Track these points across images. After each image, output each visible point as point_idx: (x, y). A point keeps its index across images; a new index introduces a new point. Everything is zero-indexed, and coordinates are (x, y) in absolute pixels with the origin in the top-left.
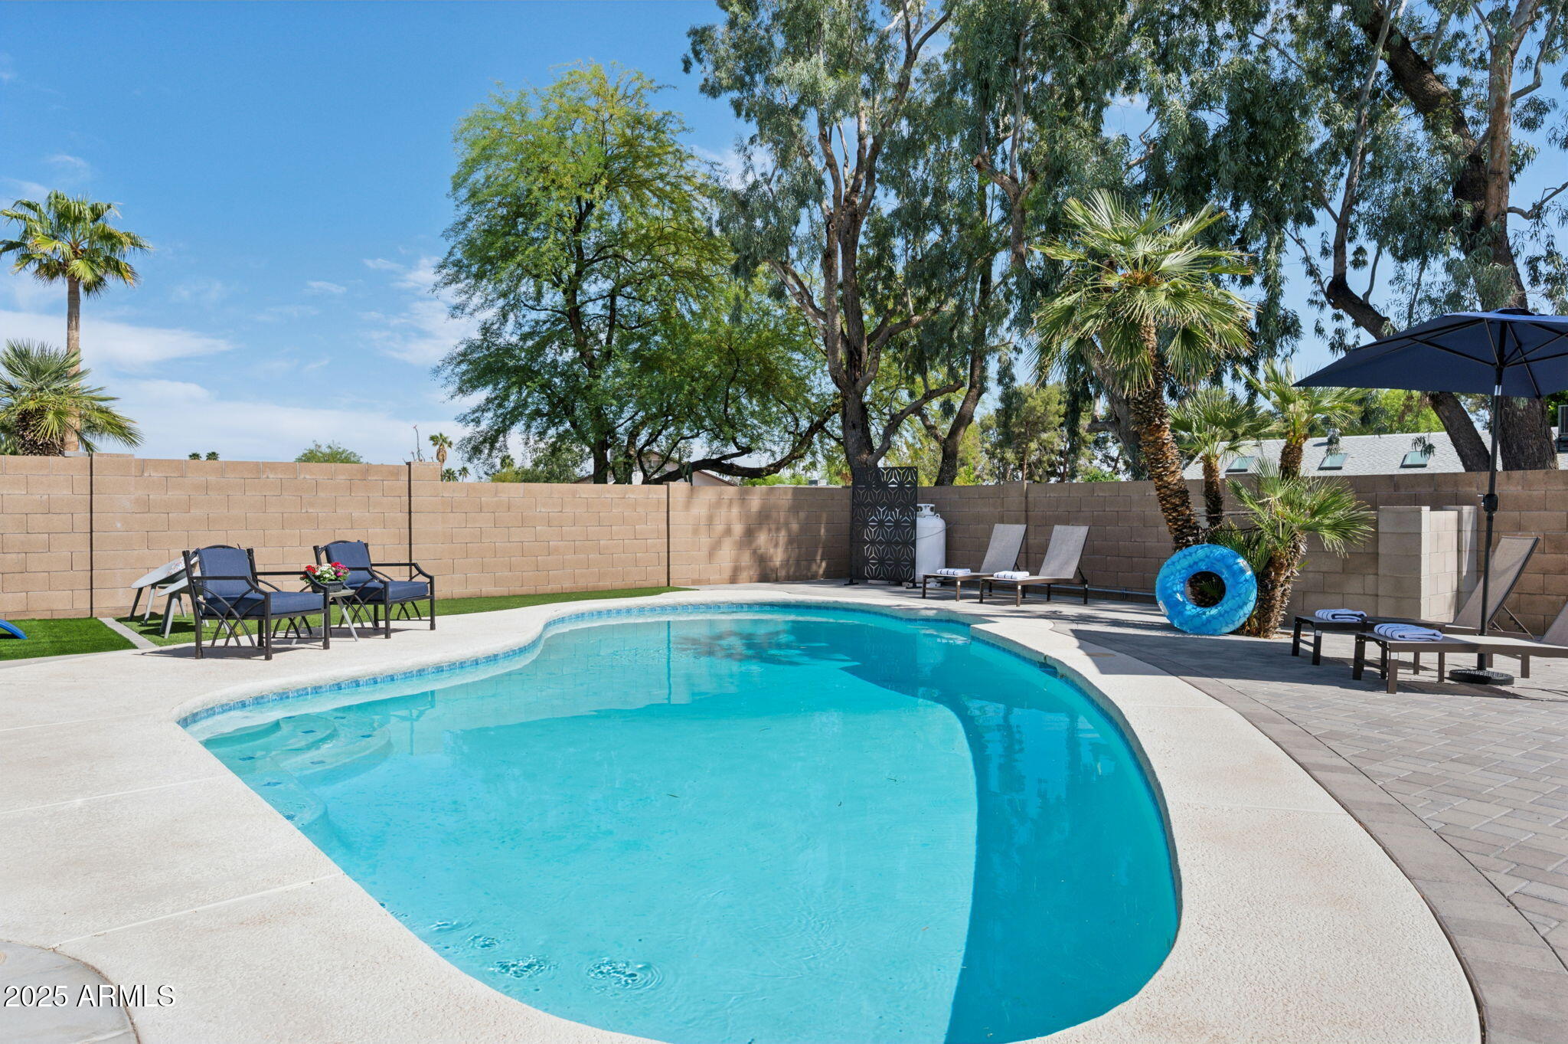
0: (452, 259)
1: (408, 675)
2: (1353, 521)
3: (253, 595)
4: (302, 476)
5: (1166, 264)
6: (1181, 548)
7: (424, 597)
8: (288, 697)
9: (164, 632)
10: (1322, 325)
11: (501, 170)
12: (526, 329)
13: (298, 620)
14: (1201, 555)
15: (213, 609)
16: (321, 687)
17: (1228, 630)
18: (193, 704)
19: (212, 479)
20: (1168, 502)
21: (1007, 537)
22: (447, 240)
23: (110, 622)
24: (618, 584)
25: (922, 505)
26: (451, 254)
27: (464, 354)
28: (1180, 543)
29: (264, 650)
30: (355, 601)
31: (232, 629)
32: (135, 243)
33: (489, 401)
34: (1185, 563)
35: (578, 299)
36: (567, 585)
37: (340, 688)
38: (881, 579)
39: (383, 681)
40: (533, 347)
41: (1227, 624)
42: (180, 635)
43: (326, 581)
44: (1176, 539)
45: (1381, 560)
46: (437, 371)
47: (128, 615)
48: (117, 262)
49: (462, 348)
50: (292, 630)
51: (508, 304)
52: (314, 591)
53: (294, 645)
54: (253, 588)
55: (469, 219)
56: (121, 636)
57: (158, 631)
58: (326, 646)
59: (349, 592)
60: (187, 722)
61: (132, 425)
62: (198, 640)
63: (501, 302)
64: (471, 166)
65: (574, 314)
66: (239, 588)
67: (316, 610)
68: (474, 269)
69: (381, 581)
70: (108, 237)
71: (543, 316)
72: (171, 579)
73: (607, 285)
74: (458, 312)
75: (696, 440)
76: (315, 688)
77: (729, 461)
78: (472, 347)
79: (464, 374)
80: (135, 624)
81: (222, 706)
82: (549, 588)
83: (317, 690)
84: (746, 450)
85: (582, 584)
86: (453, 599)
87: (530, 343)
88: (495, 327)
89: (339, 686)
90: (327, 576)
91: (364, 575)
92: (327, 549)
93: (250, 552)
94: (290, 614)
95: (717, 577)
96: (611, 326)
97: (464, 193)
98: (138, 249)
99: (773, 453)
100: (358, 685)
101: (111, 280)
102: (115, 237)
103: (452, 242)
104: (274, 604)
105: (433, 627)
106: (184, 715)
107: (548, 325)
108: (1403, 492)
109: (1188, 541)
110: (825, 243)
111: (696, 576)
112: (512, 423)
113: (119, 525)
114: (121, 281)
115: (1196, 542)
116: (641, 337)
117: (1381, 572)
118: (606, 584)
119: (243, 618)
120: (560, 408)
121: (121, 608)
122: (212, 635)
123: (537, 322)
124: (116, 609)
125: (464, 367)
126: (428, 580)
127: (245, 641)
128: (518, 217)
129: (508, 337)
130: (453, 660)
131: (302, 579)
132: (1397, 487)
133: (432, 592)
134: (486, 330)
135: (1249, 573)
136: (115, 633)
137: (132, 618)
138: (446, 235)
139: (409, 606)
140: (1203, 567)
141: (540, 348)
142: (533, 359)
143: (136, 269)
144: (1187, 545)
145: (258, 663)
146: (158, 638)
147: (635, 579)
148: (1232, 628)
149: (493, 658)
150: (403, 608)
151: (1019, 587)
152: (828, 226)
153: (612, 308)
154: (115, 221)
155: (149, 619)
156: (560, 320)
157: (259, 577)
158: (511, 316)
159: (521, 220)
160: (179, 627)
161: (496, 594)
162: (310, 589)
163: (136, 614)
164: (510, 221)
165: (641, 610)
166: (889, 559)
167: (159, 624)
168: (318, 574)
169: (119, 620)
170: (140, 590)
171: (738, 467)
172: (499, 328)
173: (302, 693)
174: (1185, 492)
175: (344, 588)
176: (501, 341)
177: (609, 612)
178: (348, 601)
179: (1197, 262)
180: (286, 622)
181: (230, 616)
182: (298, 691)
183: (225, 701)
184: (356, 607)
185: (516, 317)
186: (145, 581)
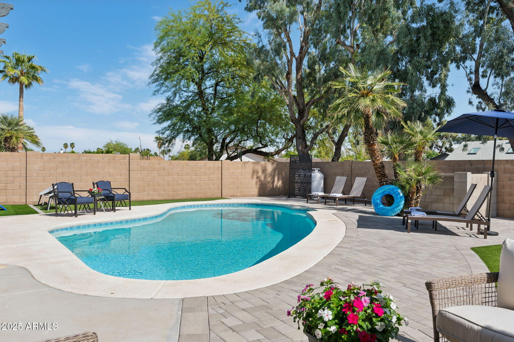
0: (155, 73)
1: (117, 223)
2: (436, 177)
3: (73, 197)
4: (93, 158)
5: (375, 88)
6: (381, 186)
7: (127, 199)
8: (80, 227)
9: (47, 209)
10: (472, 100)
11: (174, 39)
12: (183, 99)
13: (86, 206)
14: (387, 189)
15: (61, 201)
16: (90, 225)
17: (394, 215)
18: (52, 227)
19: (64, 159)
20: (377, 170)
21: (340, 181)
22: (153, 66)
23: (32, 206)
24: (203, 196)
25: (315, 169)
26: (155, 71)
27: (160, 109)
28: (381, 184)
29: (76, 215)
30: (105, 200)
31: (66, 208)
32: (43, 70)
33: (169, 126)
34: (381, 191)
35: (202, 88)
36: (184, 197)
37: (96, 226)
38: (300, 196)
39: (109, 224)
40: (185, 105)
41: (393, 213)
42: (52, 210)
43: (95, 194)
44: (380, 183)
45: (455, 191)
46: (150, 115)
47: (37, 204)
48: (37, 77)
49: (159, 106)
50: (85, 208)
51: (176, 90)
52: (92, 197)
53: (85, 213)
54: (72, 195)
55: (161, 58)
56: (34, 210)
57: (46, 209)
58: (95, 214)
59: (103, 197)
60: (51, 232)
61: (40, 141)
62: (56, 212)
63: (174, 89)
64: (162, 38)
65: (201, 93)
66: (68, 195)
67: (92, 203)
68: (163, 77)
69: (113, 194)
70: (33, 68)
71: (190, 94)
72: (50, 193)
73: (213, 82)
74: (156, 93)
75: (248, 141)
76: (88, 225)
77: (260, 150)
78: (163, 106)
79: (159, 116)
80: (39, 207)
81: (61, 229)
82: (177, 198)
83: (89, 226)
84: (265, 146)
85: (190, 196)
86: (144, 201)
87: (185, 104)
88: (172, 98)
89: (95, 225)
90: (96, 192)
91: (108, 192)
92: (97, 183)
93: (73, 184)
94: (84, 203)
95: (240, 194)
96: (215, 97)
97: (159, 49)
98: (43, 72)
99: (278, 147)
100: (101, 225)
101: (34, 83)
102: (36, 68)
103: (155, 67)
104: (78, 200)
105: (130, 209)
106: (50, 230)
107: (191, 97)
108: (473, 167)
109: (384, 184)
110: (287, 69)
111: (232, 194)
112: (178, 135)
113: (35, 175)
114: (38, 84)
115: (386, 184)
116: (228, 101)
117: (455, 195)
118: (199, 196)
119: (69, 204)
120: (196, 129)
121: (35, 202)
122: (60, 210)
123: (187, 96)
124: (34, 202)
125: (160, 113)
126: (128, 194)
127: (70, 212)
128: (180, 57)
129: (176, 102)
130: (132, 218)
131: (88, 193)
132: (471, 165)
133: (130, 198)
134: (168, 99)
135: (401, 195)
136: (33, 209)
137: (38, 205)
138: (152, 64)
139: (123, 202)
140: (387, 193)
141: (188, 107)
142: (186, 111)
143: (43, 79)
144: (383, 185)
145: (73, 218)
146: (46, 211)
147: (209, 195)
148: (395, 214)
149: (145, 219)
150: (121, 203)
151: (337, 199)
152: (288, 63)
153: (215, 90)
154: (35, 62)
155: (44, 205)
156: (196, 96)
157: (75, 192)
158: (178, 95)
159: (181, 58)
160: (52, 208)
161: (159, 199)
162: (90, 196)
163: (40, 204)
164: (177, 59)
165: (206, 205)
166: (302, 189)
167: (46, 207)
168: (93, 191)
169: (35, 206)
170: (41, 196)
171: (263, 152)
172: (173, 99)
173: (84, 226)
174: (383, 167)
175: (101, 196)
176: (174, 104)
177: (194, 206)
178: (102, 200)
179: (387, 87)
180: (83, 206)
181: (65, 204)
182: (83, 226)
183: (61, 227)
184: (105, 202)
185: (179, 94)
186: (43, 193)
